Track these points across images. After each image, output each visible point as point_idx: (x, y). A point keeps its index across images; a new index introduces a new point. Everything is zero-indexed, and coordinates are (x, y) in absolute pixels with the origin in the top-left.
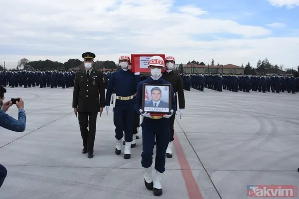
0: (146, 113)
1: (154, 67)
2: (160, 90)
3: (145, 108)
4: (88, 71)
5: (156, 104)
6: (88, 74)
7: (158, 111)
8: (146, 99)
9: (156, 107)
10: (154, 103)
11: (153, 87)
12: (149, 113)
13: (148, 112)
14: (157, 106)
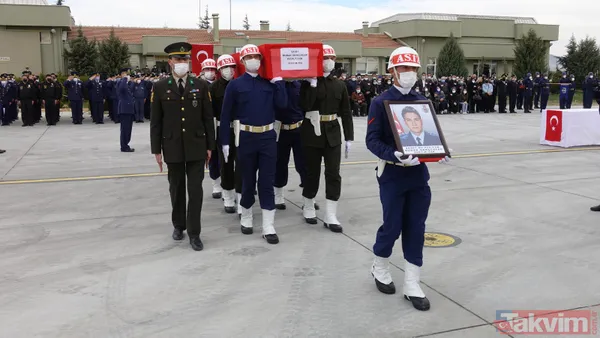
0: (411, 157)
1: (407, 68)
2: (416, 112)
3: (404, 148)
4: (181, 80)
5: (418, 139)
6: (181, 85)
7: (427, 152)
8: (399, 131)
9: (420, 144)
10: (415, 137)
11: (403, 106)
12: (416, 159)
13: (414, 156)
14: (422, 142)
